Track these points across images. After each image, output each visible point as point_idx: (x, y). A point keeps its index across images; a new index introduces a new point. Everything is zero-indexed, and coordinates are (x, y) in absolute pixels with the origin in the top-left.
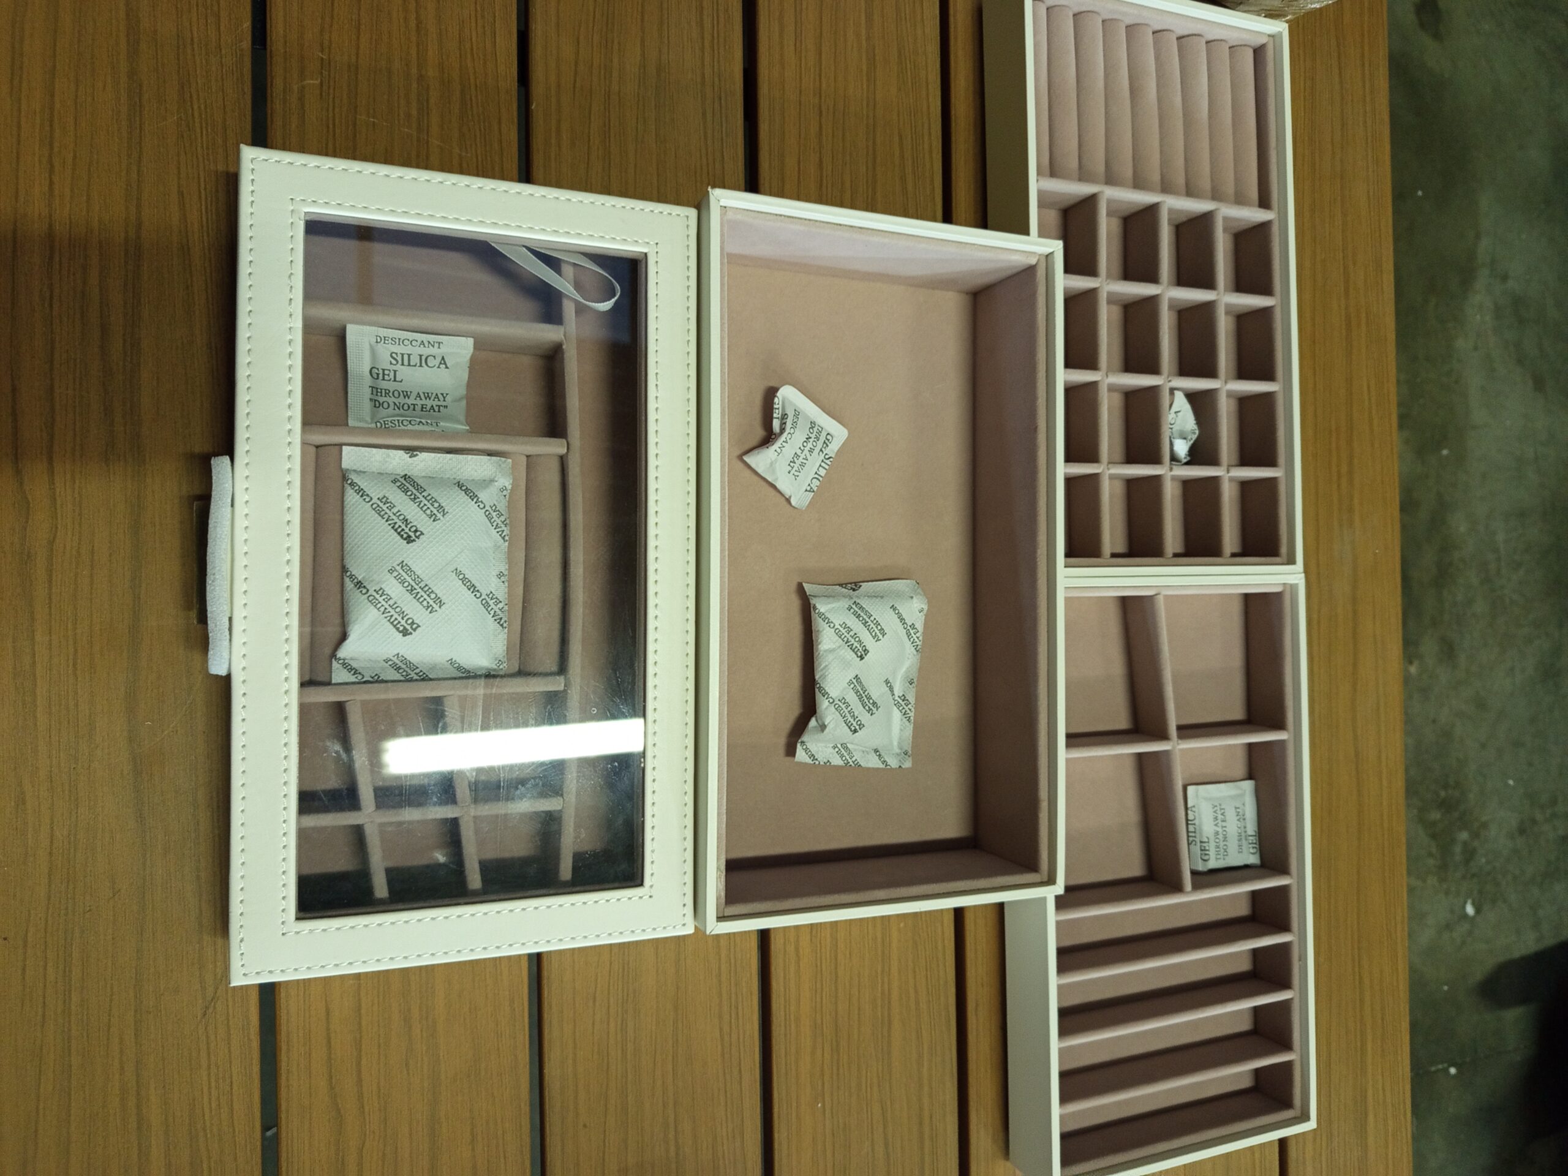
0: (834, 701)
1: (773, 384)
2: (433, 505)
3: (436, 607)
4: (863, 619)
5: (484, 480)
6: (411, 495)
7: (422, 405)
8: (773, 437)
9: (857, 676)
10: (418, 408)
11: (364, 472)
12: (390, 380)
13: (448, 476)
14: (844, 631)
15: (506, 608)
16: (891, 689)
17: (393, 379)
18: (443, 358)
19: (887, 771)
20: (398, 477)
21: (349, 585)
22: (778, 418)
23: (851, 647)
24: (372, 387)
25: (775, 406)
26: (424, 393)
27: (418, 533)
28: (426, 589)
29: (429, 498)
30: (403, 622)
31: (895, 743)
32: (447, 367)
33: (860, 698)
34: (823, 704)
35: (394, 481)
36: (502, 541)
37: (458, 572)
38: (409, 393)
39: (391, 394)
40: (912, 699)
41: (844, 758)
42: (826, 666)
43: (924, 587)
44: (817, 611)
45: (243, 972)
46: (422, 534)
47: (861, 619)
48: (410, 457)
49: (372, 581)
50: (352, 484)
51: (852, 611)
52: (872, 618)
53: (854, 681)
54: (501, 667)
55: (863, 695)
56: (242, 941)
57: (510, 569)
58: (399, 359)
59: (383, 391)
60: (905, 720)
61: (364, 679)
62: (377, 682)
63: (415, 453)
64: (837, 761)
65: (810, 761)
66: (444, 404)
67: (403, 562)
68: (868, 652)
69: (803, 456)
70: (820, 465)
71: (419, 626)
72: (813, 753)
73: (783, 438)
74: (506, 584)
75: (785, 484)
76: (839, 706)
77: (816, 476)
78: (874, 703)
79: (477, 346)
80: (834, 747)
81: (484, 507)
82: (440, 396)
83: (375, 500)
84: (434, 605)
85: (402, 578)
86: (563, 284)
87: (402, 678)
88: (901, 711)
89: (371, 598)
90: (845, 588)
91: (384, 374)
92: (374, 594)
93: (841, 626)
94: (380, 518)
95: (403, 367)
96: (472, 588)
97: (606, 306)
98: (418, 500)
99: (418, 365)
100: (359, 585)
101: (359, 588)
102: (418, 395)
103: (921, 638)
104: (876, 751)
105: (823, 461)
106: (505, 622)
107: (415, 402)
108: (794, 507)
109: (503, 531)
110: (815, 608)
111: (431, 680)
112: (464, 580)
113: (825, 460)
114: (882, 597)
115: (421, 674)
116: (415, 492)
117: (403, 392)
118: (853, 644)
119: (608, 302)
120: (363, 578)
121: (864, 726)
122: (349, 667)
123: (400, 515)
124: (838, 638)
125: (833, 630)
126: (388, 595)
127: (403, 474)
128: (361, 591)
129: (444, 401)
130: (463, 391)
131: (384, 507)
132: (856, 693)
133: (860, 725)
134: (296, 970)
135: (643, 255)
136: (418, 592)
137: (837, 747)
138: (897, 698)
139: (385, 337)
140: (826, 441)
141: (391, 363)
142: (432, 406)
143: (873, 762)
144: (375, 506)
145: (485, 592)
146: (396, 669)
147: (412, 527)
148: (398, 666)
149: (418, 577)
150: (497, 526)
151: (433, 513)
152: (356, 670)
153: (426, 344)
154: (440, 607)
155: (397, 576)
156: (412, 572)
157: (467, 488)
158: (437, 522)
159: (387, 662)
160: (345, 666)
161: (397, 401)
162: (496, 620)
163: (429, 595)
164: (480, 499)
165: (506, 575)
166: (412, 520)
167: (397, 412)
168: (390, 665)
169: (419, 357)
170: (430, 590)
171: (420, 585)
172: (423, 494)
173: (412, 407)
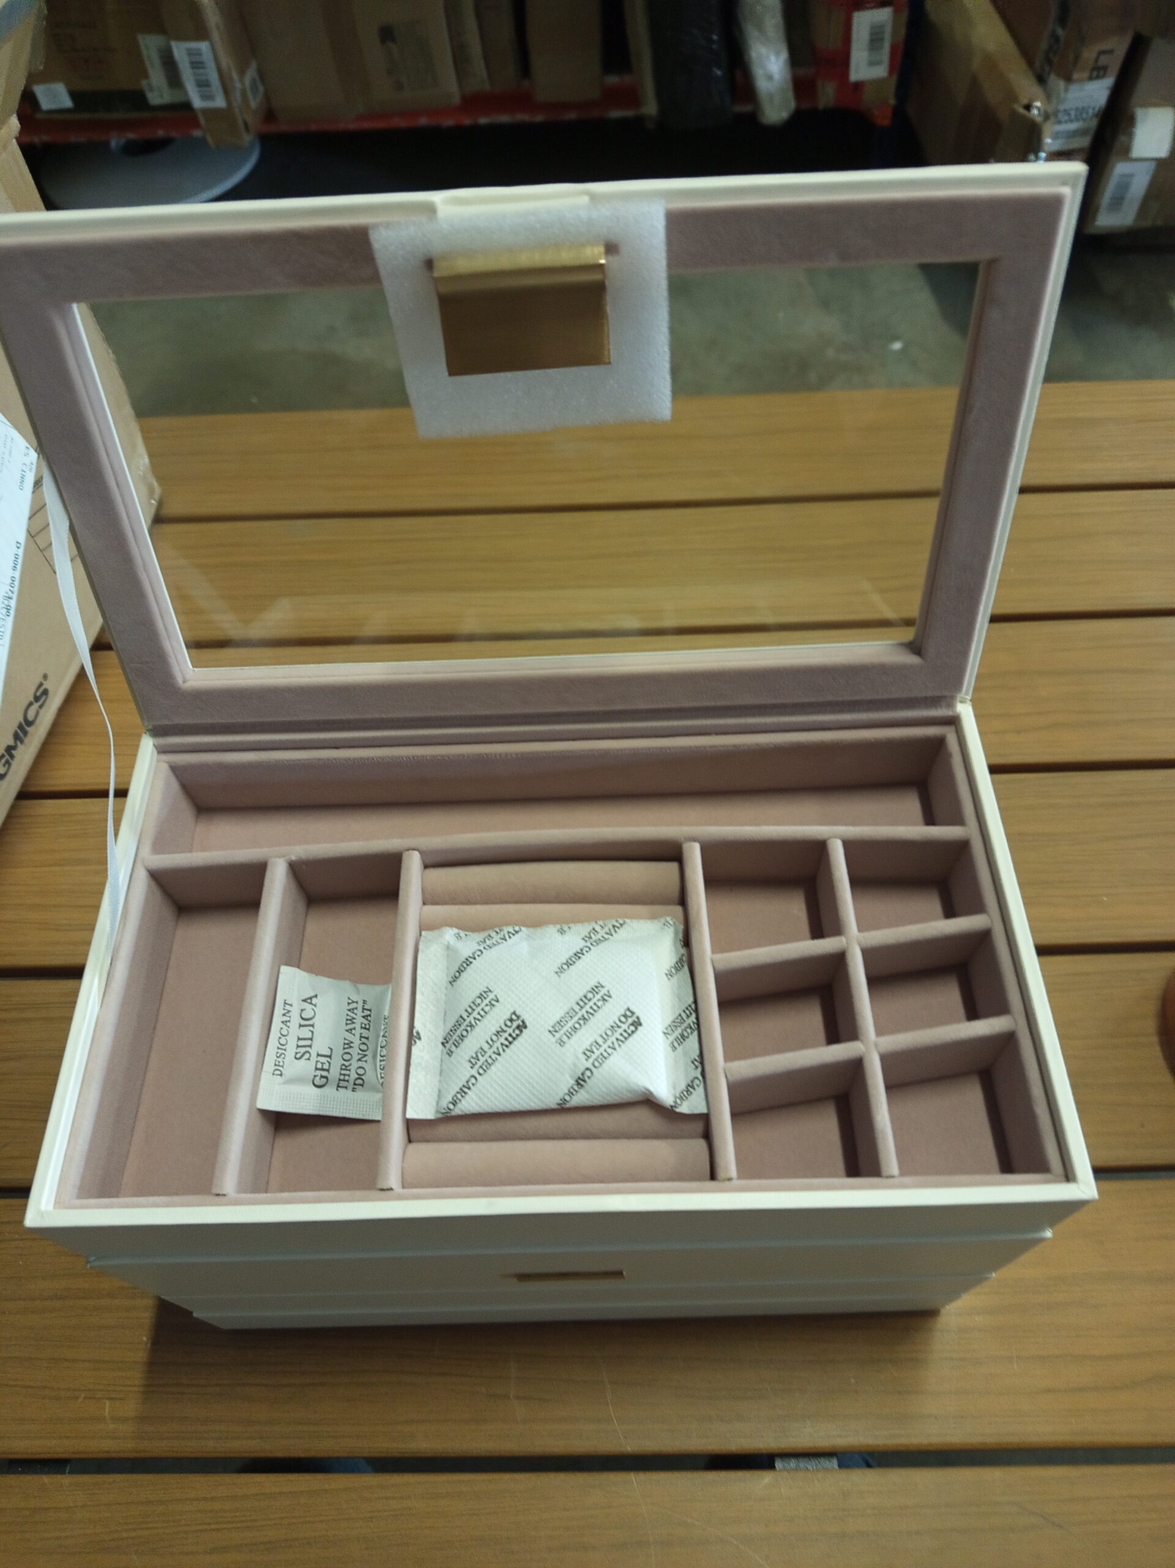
2: (479, 1004)
3: (603, 991)
5: (448, 956)
6: (467, 1031)
7: (362, 1028)
10: (365, 1033)
11: (440, 1091)
12: (329, 1063)
13: (444, 997)
15: (601, 923)
17: (329, 1059)
18: (304, 1001)
20: (445, 1050)
21: (581, 1098)
24: (338, 1086)
26: (347, 1024)
27: (514, 1017)
28: (582, 1004)
29: (470, 1010)
30: (624, 1027)
32: (316, 996)
35: (450, 1053)
36: (520, 933)
37: (560, 971)
38: (346, 1042)
39: (347, 1063)
46: (514, 1013)
48: (420, 1039)
49: (575, 1065)
50: (454, 1103)
54: (671, 923)
57: (554, 923)
58: (303, 1050)
59: (343, 1072)
61: (701, 1078)
62: (702, 1063)
63: (415, 1034)
66: (361, 1003)
67: (550, 1031)
71: (628, 1009)
74: (571, 925)
79: (289, 963)
81: (480, 951)
82: (351, 1006)
83: (474, 1072)
84: (601, 994)
85: (570, 1030)
87: (696, 1033)
89: (597, 1064)
91: (322, 1069)
92: (591, 1060)
94: (496, 1063)
95: (313, 1047)
96: (578, 955)
98: (473, 1023)
99: (311, 1028)
100: (580, 1081)
101: (584, 1081)
102: (349, 1031)
106: (617, 921)
107: (358, 1036)
109: (509, 932)
111: (695, 1002)
112: (569, 964)
115: (688, 1012)
116: (463, 1027)
117: (344, 1049)
120: (571, 1077)
122: (685, 1093)
123: (492, 1040)
126: (592, 1045)
127: (441, 1046)
128: (589, 1077)
129: (357, 1003)
130: (346, 985)
131: (482, 1059)
136: (587, 1012)
139: (276, 1065)
141: (309, 1059)
142: (363, 1017)
144: (481, 1071)
145: (582, 944)
146: (684, 1040)
147: (506, 1025)
148: (679, 1037)
149: (568, 1013)
150: (503, 939)
151: (489, 1004)
152: (689, 1085)
153: (286, 1019)
154: (602, 987)
155: (567, 1036)
156: (562, 1020)
157: (458, 972)
158: (498, 997)
159: (676, 1048)
160: (684, 1098)
161: (356, 1057)
162: (616, 931)
163: (590, 1000)
164: (471, 955)
165: (561, 926)
166: (498, 1025)
167: (369, 1058)
168: (679, 1044)
169: (301, 1028)
170: (584, 999)
171: (577, 1010)
172: (465, 1017)
173: (364, 1040)
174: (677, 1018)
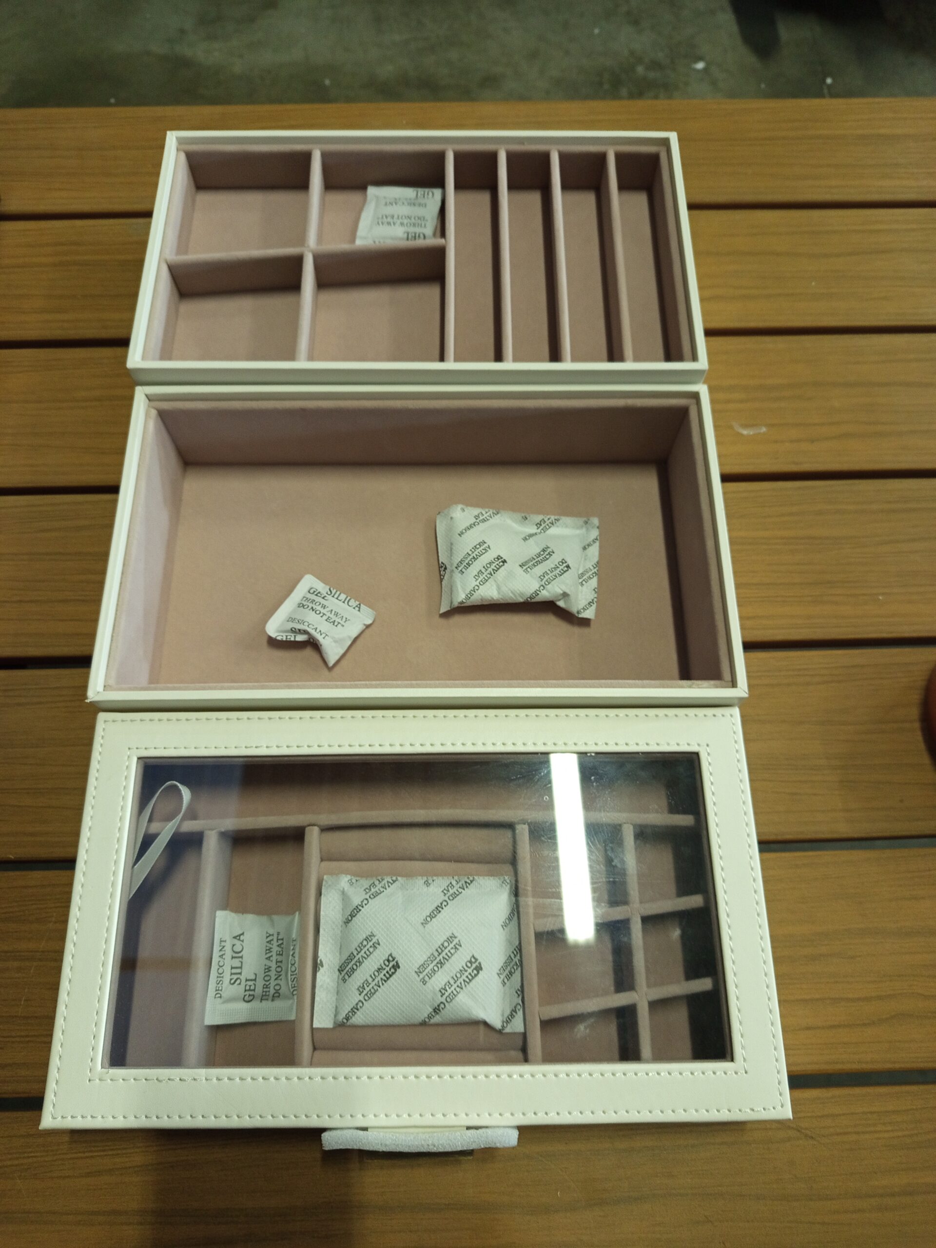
0: (542, 586)
1: (264, 641)
2: (365, 946)
3: (456, 941)
4: (471, 560)
5: (343, 900)
6: (357, 966)
7: (277, 955)
8: (312, 640)
9: (520, 566)
10: (280, 958)
11: (336, 1007)
12: (255, 985)
13: (339, 932)
14: (481, 578)
15: (456, 878)
16: (531, 536)
17: (254, 982)
18: (235, 938)
19: (603, 540)
20: (341, 977)
21: (437, 1019)
22: (295, 636)
23: (496, 571)
24: (262, 1000)
25: (284, 639)
26: (266, 954)
27: (390, 959)
28: (440, 950)
29: (359, 950)
30: (470, 971)
31: (578, 532)
32: (243, 934)
33: (539, 563)
34: (545, 595)
35: (344, 980)
36: (397, 882)
37: (425, 923)
38: (266, 967)
39: (267, 983)
40: (538, 518)
41: (592, 576)
42: (512, 592)
43: (442, 508)
44: (464, 601)
45: (780, 1107)
46: (391, 955)
47: (470, 562)
48: (322, 966)
49: (433, 999)
50: (347, 1019)
51: (464, 570)
52: (470, 553)
53: (525, 568)
54: (508, 881)
55: (537, 560)
56: (753, 1110)
57: (422, 875)
58: (235, 977)
59: (265, 990)
60: (558, 523)
61: (521, 1004)
62: (522, 992)
63: (319, 962)
64: (594, 582)
65: (594, 606)
66: (275, 936)
67: (416, 972)
68: (499, 556)
69: (328, 614)
70: (337, 598)
71: (473, 956)
72: (587, 603)
73: (312, 632)
74: (435, 878)
75: (353, 630)
76: (547, 581)
77: (346, 602)
78: (544, 550)
79: (225, 907)
80: (582, 584)
81: (367, 899)
82: (269, 939)
83: (361, 998)
84: (454, 943)
85: (430, 972)
86: (166, 832)
87: (519, 969)
88: (550, 527)
89: (448, 1000)
90: (444, 576)
91: (250, 990)
92: (444, 997)
93: (477, 580)
94: (377, 993)
95: (243, 974)
96: (439, 909)
97: (186, 793)
98: (361, 959)
99: (240, 959)
100: (437, 1010)
101: (440, 1010)
102: (268, 958)
103: (487, 510)
104: (584, 548)
105: (333, 596)
106: (468, 878)
107: (274, 961)
108: (373, 622)
109: (388, 882)
110: (462, 602)
111: (520, 943)
112: (432, 916)
113: (332, 595)
114: (452, 544)
116: (353, 962)
117: (265, 973)
118: (493, 570)
119: (183, 792)
120: (430, 1007)
121: (563, 559)
122: (510, 1017)
123: (374, 975)
124: (487, 583)
125: (480, 587)
126: (446, 984)
127: (337, 973)
128: (442, 1009)
129: (273, 935)
130: (265, 919)
131: (367, 989)
132: (535, 566)
133: (563, 563)
134: (777, 1060)
135: (140, 761)
136: (443, 957)
137: (582, 582)
138: (539, 531)
139: (216, 990)
140: (315, 593)
141: (240, 984)
142: (278, 946)
143: (594, 551)
144: (366, 998)
145: (442, 898)
146: (511, 975)
147: (385, 964)
148: (508, 974)
149: (430, 958)
150: (383, 888)
151: (372, 946)
152: (513, 1010)
153: (222, 953)
154: (455, 937)
155: (428, 976)
156: (425, 963)
157: (350, 915)
158: (380, 941)
159: (505, 984)
160: (509, 1021)
161: (273, 977)
162: (467, 887)
163: (446, 948)
164: (360, 904)
165: (427, 878)
166: (379, 964)
167: (283, 977)
168: (508, 980)
169: (233, 959)
170: (441, 947)
171: (436, 956)
172: (355, 954)
173: (278, 964)
174: (508, 959)
